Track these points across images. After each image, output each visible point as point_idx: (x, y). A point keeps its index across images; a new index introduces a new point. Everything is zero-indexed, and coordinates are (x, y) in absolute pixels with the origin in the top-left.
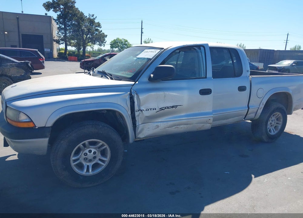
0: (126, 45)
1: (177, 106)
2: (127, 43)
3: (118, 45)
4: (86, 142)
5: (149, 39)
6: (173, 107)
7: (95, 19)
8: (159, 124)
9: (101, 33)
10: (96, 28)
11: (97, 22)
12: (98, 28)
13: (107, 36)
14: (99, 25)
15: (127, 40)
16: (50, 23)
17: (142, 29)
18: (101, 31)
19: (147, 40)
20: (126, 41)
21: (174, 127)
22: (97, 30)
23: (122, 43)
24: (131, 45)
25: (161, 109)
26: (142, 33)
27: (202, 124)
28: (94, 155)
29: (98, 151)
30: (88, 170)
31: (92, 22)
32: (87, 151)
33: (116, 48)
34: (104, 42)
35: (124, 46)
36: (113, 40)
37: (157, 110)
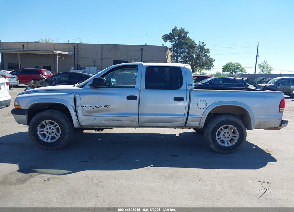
0: (238, 68)
1: (108, 106)
2: (239, 66)
3: (230, 69)
4: (47, 121)
5: (265, 62)
6: (105, 106)
7: (204, 46)
8: (96, 117)
9: (210, 58)
10: (205, 54)
11: (207, 48)
12: (207, 54)
13: (214, 60)
14: (208, 51)
15: (239, 64)
16: (166, 51)
17: (257, 52)
18: (210, 56)
19: (262, 63)
20: (239, 65)
21: (108, 121)
22: (205, 56)
23: (234, 67)
24: (243, 68)
25: (96, 107)
26: (257, 56)
27: (130, 122)
29: (55, 128)
30: (48, 139)
31: (201, 48)
32: (48, 127)
33: (228, 71)
34: (212, 66)
35: (236, 70)
37: (93, 107)
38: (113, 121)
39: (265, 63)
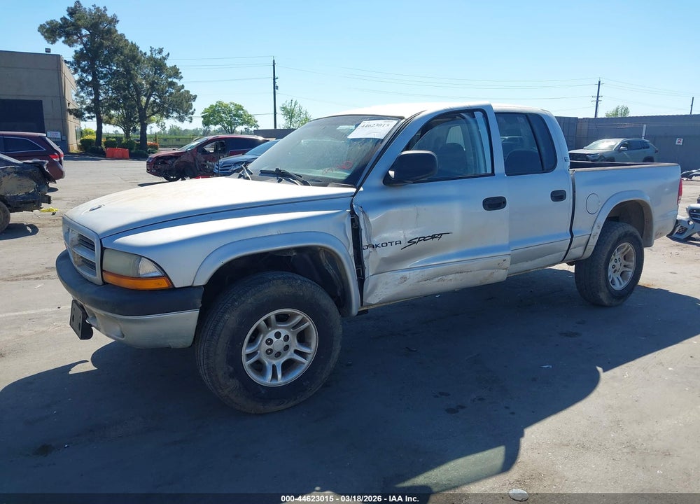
0: (240, 116)
1: (441, 234)
2: (241, 112)
3: (221, 117)
4: (272, 315)
5: (293, 102)
6: (433, 237)
7: (165, 59)
8: (407, 274)
9: (183, 90)
10: (170, 80)
11: (171, 66)
12: (175, 80)
13: (195, 97)
14: (177, 73)
15: (241, 106)
16: (59, 70)
17: (274, 79)
18: (183, 87)
19: (287, 104)
20: (240, 108)
21: (437, 279)
22: (172, 84)
23: (230, 112)
24: (250, 116)
25: (412, 242)
26: (275, 88)
27: (491, 271)
28: (286, 343)
29: (293, 333)
30: (274, 376)
31: (159, 66)
32: (271, 335)
33: (216, 124)
34: (191, 111)
35: (235, 120)
36: (208, 107)
37: (403, 245)
38: (451, 277)
39: (293, 105)
